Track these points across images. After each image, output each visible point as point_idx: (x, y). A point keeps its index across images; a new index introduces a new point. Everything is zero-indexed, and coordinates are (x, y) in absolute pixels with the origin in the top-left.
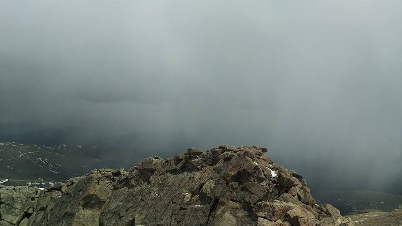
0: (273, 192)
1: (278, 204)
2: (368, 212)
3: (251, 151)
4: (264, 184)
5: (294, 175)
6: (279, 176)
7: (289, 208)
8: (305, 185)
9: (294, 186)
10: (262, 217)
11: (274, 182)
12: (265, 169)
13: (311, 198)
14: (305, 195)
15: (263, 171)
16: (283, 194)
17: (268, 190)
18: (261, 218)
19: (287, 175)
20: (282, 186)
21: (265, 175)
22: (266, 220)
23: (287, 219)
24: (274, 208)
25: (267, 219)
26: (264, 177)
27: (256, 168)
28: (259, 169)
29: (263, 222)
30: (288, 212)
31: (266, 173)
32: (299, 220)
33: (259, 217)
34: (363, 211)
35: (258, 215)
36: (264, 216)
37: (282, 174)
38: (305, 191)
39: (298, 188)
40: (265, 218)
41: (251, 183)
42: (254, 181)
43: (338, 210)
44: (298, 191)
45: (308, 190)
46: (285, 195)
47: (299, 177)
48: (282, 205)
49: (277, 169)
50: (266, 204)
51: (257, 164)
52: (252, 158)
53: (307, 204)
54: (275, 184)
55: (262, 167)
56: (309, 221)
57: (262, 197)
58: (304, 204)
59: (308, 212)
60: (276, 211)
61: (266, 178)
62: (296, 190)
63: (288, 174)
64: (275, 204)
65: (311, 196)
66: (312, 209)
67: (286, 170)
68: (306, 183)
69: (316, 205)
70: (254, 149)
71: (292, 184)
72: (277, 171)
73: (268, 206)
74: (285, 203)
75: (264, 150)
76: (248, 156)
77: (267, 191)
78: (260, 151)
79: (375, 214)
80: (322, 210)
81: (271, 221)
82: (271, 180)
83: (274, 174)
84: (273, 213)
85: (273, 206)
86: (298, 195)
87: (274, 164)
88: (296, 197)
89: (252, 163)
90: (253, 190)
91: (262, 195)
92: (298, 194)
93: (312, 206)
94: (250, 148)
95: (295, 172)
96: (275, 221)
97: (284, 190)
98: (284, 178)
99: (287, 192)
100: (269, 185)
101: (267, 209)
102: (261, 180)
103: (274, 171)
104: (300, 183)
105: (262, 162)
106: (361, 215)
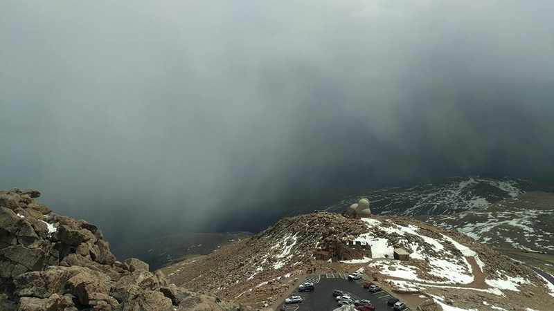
0: (51, 255)
1: (54, 271)
2: (184, 259)
3: (10, 198)
4: (36, 246)
5: (84, 226)
6: (61, 231)
7: (72, 273)
8: (101, 238)
9: (84, 241)
10: (28, 296)
11: (52, 240)
12: (37, 223)
13: (109, 254)
14: (102, 251)
15: (33, 226)
16: (67, 255)
17: (43, 253)
18: (25, 298)
19: (73, 226)
20: (66, 244)
21: (37, 232)
22: (34, 299)
23: (69, 290)
24: (47, 278)
25: (36, 297)
26: (36, 235)
27: (21, 222)
28: (25, 224)
29: (29, 302)
30: (70, 280)
31: (38, 229)
32: (86, 288)
33: (21, 296)
34: (180, 259)
35: (21, 293)
36: (30, 293)
37: (65, 226)
38: (101, 245)
39: (90, 244)
40: (32, 296)
41: (12, 247)
42: (18, 243)
43: (146, 264)
44: (90, 247)
45: (106, 244)
46: (71, 256)
47: (92, 228)
48: (61, 271)
49: (57, 221)
50: (34, 275)
51: (22, 216)
52: (14, 208)
53: (104, 263)
54: (54, 244)
55: (31, 221)
56: (101, 285)
57: (32, 265)
58: (99, 265)
59: (101, 274)
60: (50, 283)
61: (39, 236)
62: (88, 247)
63: (75, 226)
64: (48, 273)
65: (109, 252)
66: (110, 269)
67: (72, 220)
68: (102, 235)
69: (118, 262)
70: (16, 195)
71: (82, 239)
72: (57, 224)
73: (37, 277)
74: (65, 268)
75: (35, 195)
76: (5, 206)
77: (41, 256)
78: (27, 196)
79: (193, 261)
80: (125, 268)
81: (41, 298)
82: (47, 238)
83: (52, 228)
84: (46, 286)
85: (45, 275)
86: (91, 254)
87: (52, 213)
88: (89, 256)
89: (14, 216)
90: (16, 257)
91: (33, 262)
92: (90, 252)
93: (112, 265)
94: (9, 193)
95: (85, 222)
96: (48, 298)
97: (69, 250)
98: (68, 232)
99: (73, 251)
100: (44, 245)
101: (36, 283)
102: (30, 240)
103: (52, 225)
104: (94, 236)
105: (32, 212)
106: (177, 264)
